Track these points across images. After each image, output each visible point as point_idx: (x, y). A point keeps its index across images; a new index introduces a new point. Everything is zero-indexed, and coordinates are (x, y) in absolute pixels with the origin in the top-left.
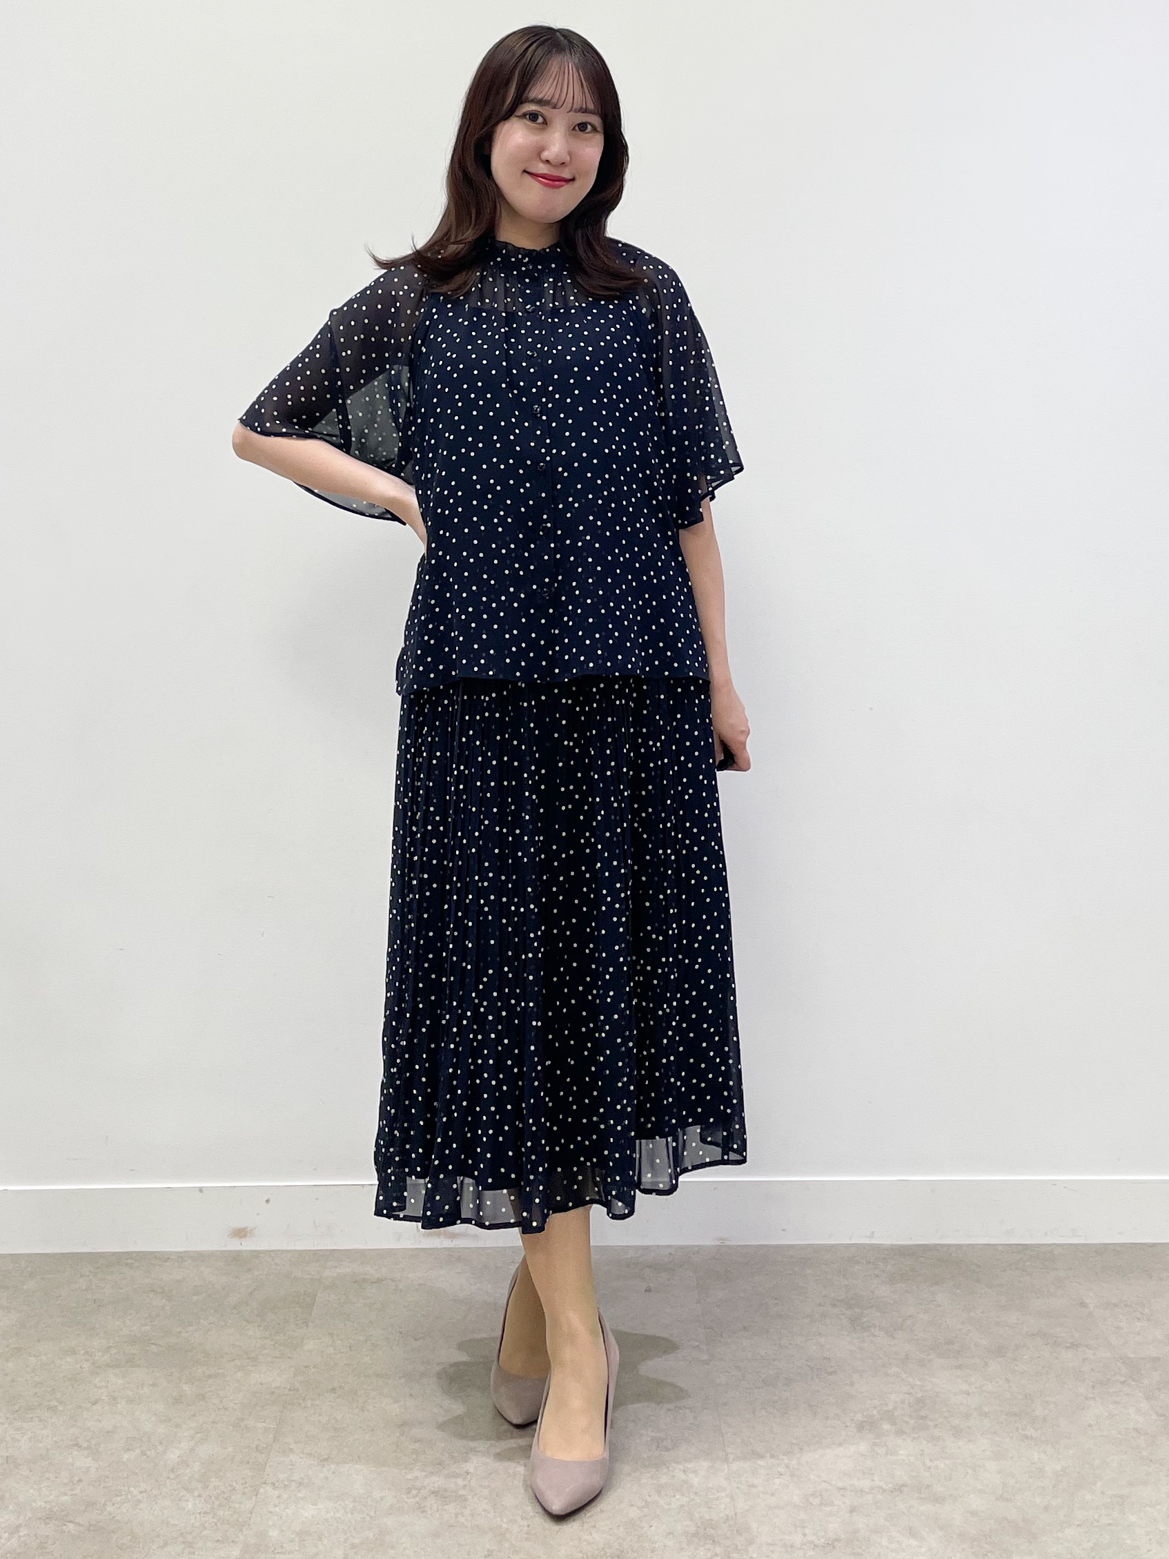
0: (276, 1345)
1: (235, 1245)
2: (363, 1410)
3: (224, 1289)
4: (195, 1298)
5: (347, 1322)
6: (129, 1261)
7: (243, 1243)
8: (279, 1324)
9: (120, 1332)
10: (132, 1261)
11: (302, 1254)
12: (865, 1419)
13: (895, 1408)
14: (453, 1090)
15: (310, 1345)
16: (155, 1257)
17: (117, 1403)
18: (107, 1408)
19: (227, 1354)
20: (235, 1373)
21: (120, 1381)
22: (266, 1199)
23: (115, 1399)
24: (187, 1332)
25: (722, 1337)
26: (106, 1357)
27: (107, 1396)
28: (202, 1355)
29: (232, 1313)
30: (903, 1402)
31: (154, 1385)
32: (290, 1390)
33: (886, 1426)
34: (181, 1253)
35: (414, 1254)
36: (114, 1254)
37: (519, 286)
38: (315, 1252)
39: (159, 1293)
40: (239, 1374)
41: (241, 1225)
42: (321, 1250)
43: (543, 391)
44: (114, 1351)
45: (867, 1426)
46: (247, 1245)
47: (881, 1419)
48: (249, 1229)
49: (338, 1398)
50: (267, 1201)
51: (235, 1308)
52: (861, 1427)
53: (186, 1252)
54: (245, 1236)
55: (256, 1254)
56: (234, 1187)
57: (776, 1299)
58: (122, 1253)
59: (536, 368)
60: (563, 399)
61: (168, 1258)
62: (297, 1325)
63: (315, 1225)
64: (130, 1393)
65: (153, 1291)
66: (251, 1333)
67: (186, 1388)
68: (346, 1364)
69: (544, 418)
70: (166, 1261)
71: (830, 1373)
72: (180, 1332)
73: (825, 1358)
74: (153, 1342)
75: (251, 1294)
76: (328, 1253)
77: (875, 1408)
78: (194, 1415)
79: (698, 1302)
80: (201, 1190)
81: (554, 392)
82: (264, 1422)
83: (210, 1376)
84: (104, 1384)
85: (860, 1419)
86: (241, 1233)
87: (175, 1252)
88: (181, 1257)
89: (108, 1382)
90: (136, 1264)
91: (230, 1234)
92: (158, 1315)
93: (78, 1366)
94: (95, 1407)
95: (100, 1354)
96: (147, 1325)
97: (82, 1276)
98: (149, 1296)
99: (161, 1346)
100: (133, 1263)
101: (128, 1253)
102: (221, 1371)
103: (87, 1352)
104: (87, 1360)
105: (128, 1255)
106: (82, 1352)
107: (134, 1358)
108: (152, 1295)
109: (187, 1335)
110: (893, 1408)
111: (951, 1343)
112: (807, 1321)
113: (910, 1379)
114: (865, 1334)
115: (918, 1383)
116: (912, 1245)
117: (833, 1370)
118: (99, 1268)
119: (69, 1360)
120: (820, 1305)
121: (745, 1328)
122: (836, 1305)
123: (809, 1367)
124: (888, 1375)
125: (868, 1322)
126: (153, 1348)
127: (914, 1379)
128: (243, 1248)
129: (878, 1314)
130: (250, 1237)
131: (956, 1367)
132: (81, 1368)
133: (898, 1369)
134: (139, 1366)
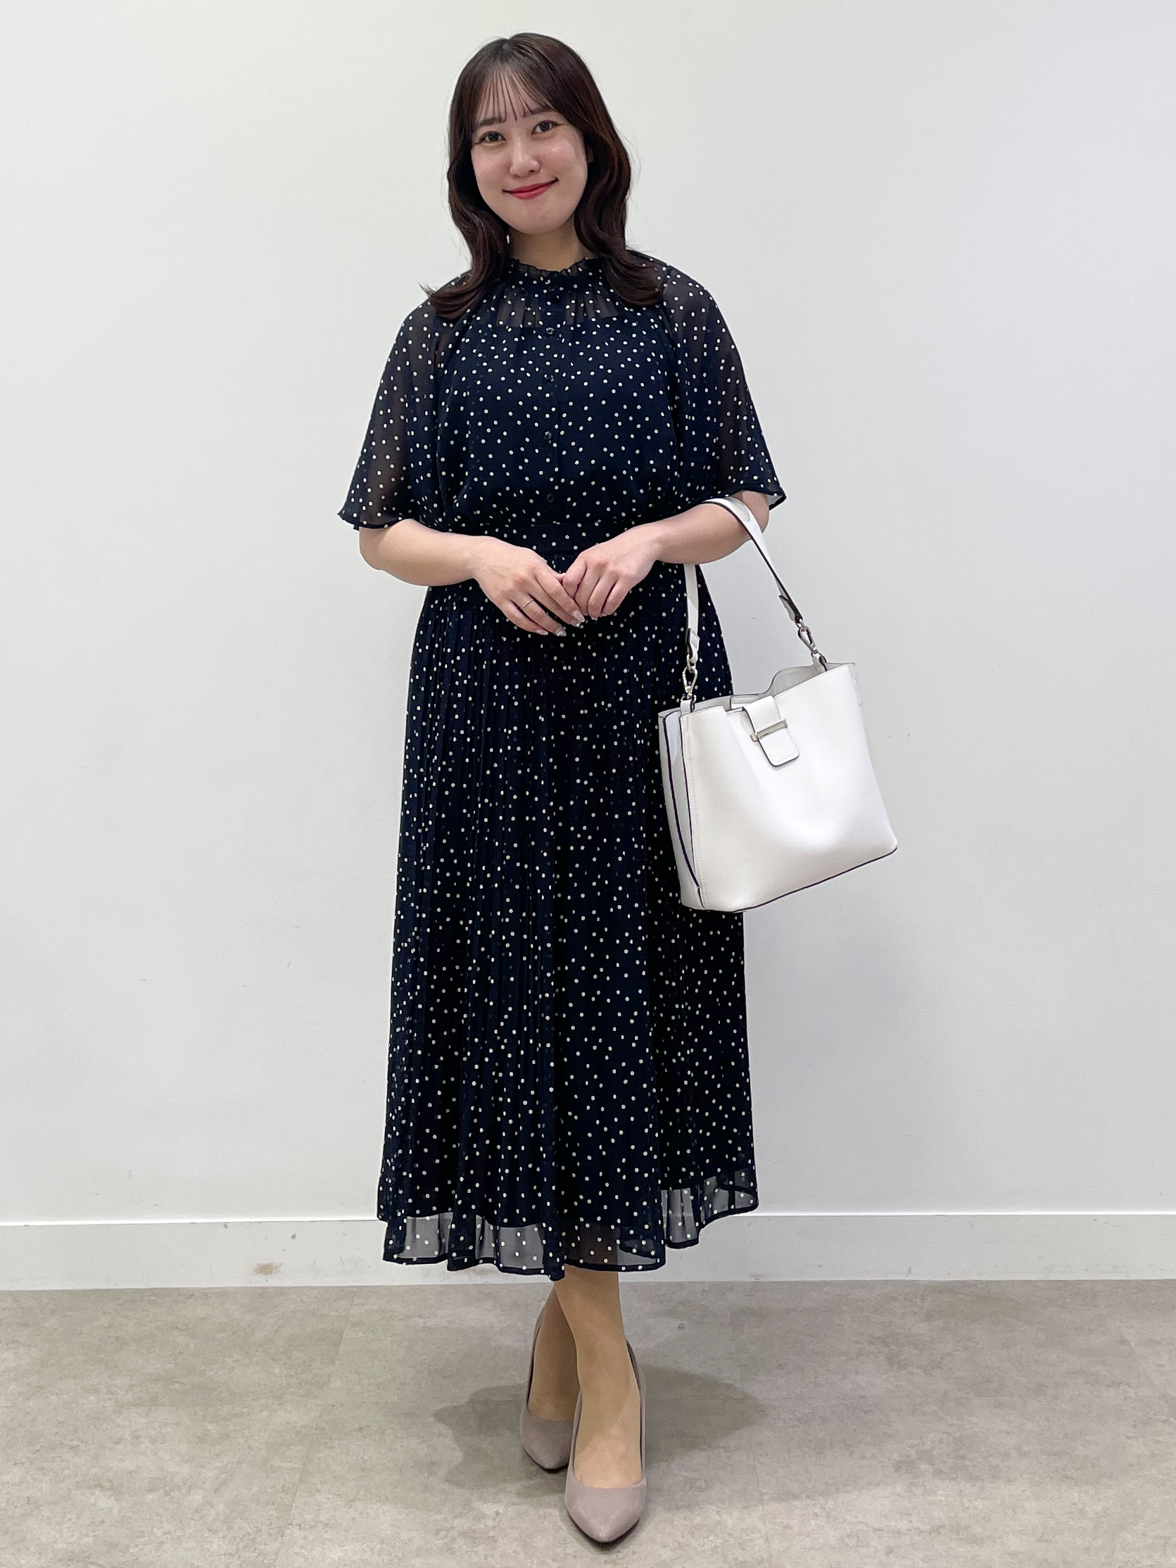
0: (302, 1384)
1: (260, 1282)
2: (390, 1450)
3: (249, 1326)
4: (220, 1335)
5: (374, 1360)
6: (152, 1298)
7: (268, 1279)
8: (305, 1362)
9: (144, 1370)
10: (155, 1298)
11: (327, 1289)
12: (902, 1459)
13: (933, 1448)
14: (475, 1128)
15: (337, 1384)
16: (179, 1294)
17: (141, 1443)
18: (130, 1447)
19: (252, 1392)
20: (261, 1411)
21: (143, 1421)
22: (291, 1235)
23: (138, 1438)
24: (212, 1370)
25: (756, 1375)
26: (129, 1396)
27: (130, 1436)
28: (227, 1394)
29: (257, 1351)
30: (941, 1441)
31: (177, 1424)
32: (316, 1429)
33: (924, 1466)
34: (205, 1289)
35: (443, 1290)
36: (137, 1290)
37: (540, 308)
38: (342, 1289)
39: (183, 1330)
40: (265, 1413)
41: (268, 1262)
42: (347, 1287)
43: (556, 417)
44: (137, 1390)
45: (905, 1466)
46: (274, 1281)
47: (919, 1459)
48: (274, 1265)
49: (365, 1437)
50: (294, 1237)
51: (260, 1345)
52: (898, 1467)
53: (210, 1288)
54: (271, 1273)
55: (281, 1291)
56: (260, 1222)
57: (812, 1336)
58: (145, 1289)
59: (552, 394)
60: (576, 426)
61: (193, 1295)
62: (323, 1362)
63: (342, 1261)
64: (153, 1432)
65: (177, 1328)
66: (277, 1371)
67: (210, 1427)
68: (374, 1403)
69: (555, 445)
70: (189, 1298)
71: (866, 1412)
72: (204, 1370)
73: (861, 1397)
74: (176, 1380)
75: (276, 1331)
76: (355, 1290)
77: (913, 1447)
78: (218, 1456)
79: (732, 1339)
80: (226, 1225)
81: (568, 420)
82: (291, 1462)
83: (235, 1416)
84: (127, 1423)
85: (897, 1459)
86: (266, 1269)
87: (199, 1289)
88: (205, 1294)
89: (131, 1421)
90: (159, 1301)
91: (256, 1271)
92: (181, 1353)
93: (101, 1405)
94: (118, 1447)
95: (123, 1392)
96: (171, 1363)
97: (104, 1313)
98: (172, 1333)
99: (184, 1384)
100: (156, 1300)
101: (152, 1290)
102: (246, 1410)
103: (110, 1391)
104: (110, 1399)
105: (152, 1291)
106: (105, 1391)
107: (157, 1397)
108: (176, 1333)
109: (212, 1373)
110: (931, 1448)
111: (990, 1381)
112: (843, 1358)
113: (948, 1418)
114: (902, 1372)
115: (956, 1422)
116: (951, 1281)
117: (869, 1408)
118: (121, 1305)
119: (91, 1398)
120: (856, 1342)
121: (780, 1366)
122: (872, 1343)
123: (845, 1405)
124: (925, 1414)
125: (906, 1359)
126: (178, 1387)
127: (952, 1418)
128: (269, 1284)
129: (916, 1352)
130: (275, 1273)
131: (996, 1407)
132: (104, 1406)
133: (936, 1408)
134: (162, 1405)
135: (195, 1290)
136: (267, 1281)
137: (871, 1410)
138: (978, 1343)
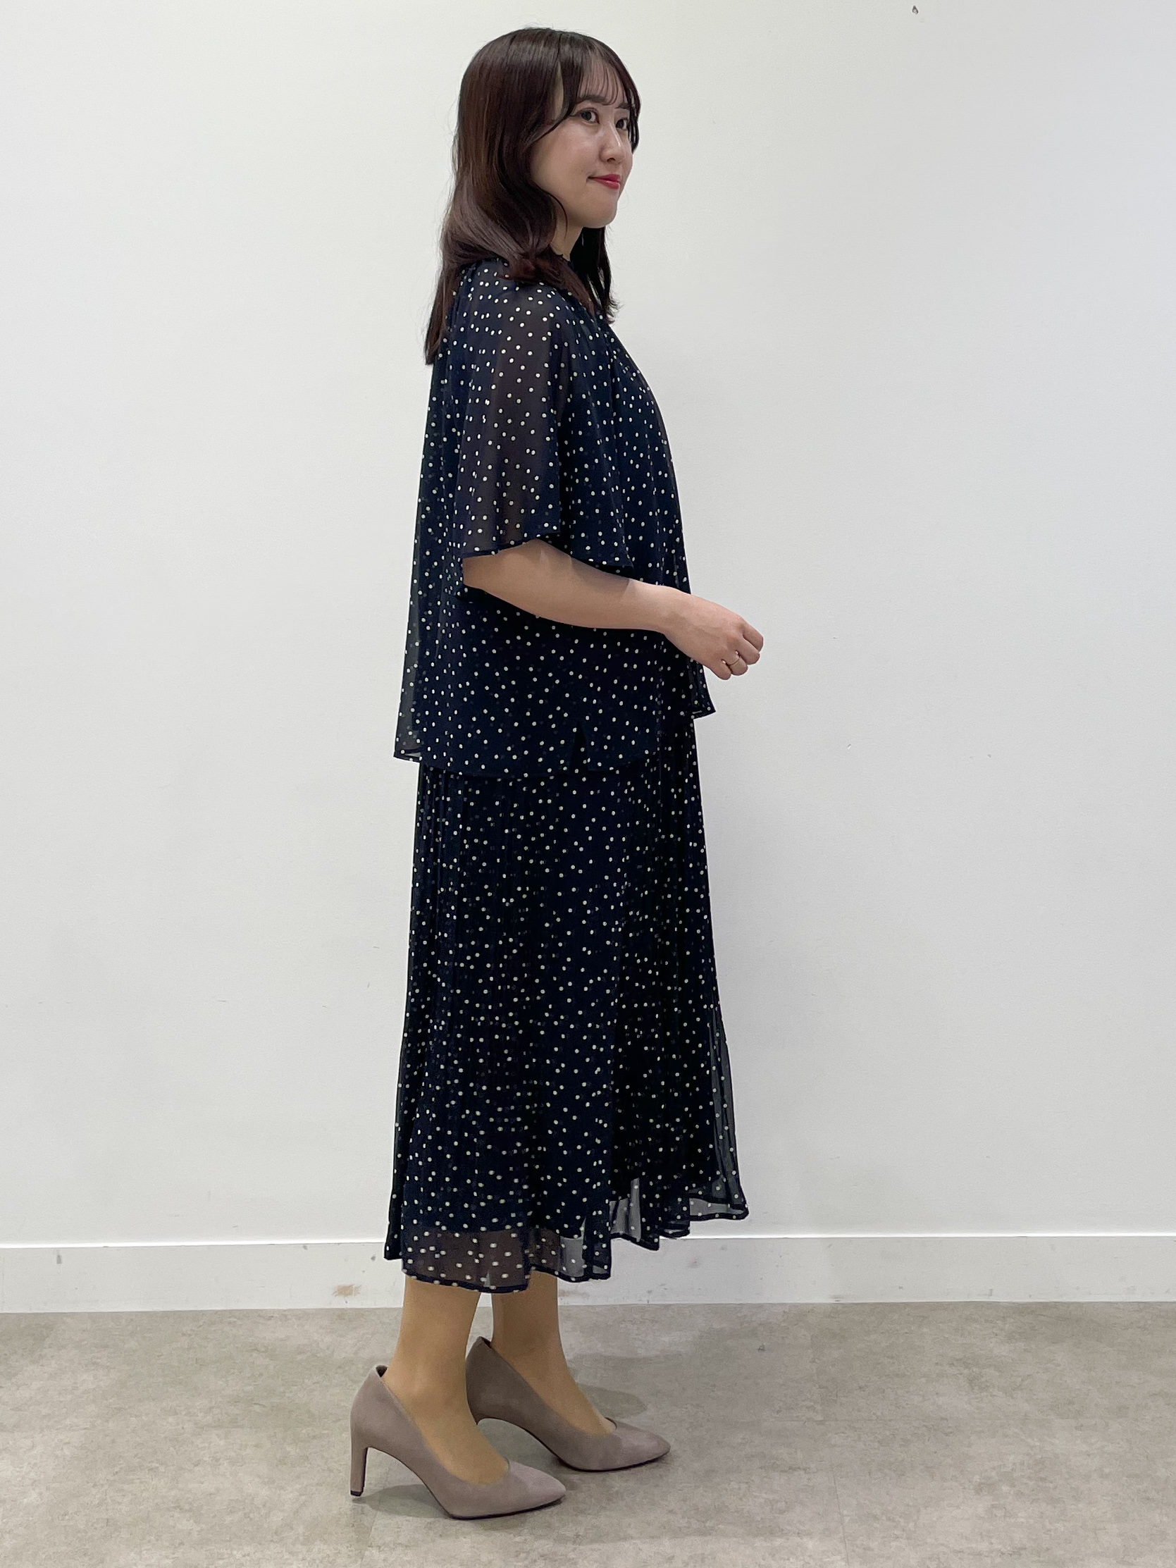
1: (340, 1303)
3: (328, 1349)
4: (299, 1357)
6: (232, 1319)
7: (348, 1301)
9: (223, 1392)
10: (235, 1320)
12: (983, 1481)
16: (259, 1316)
17: (220, 1465)
18: (209, 1469)
19: (331, 1414)
21: (222, 1443)
22: (371, 1257)
23: (217, 1460)
24: (291, 1392)
25: (837, 1396)
26: (208, 1418)
27: (209, 1457)
28: (307, 1416)
30: (1022, 1464)
31: (256, 1446)
33: (1005, 1488)
34: (285, 1311)
36: (216, 1312)
39: (263, 1352)
41: (348, 1284)
44: (216, 1411)
45: (985, 1487)
46: (352, 1303)
47: (1000, 1481)
48: (354, 1286)
50: (373, 1258)
51: (340, 1367)
52: (978, 1489)
53: (289, 1310)
54: (350, 1294)
55: (360, 1313)
56: (339, 1244)
57: (892, 1358)
58: (225, 1311)
61: (272, 1317)
64: (233, 1454)
65: (256, 1350)
67: (290, 1449)
70: (269, 1320)
71: (947, 1434)
72: (284, 1392)
73: (942, 1419)
74: (256, 1402)
77: (994, 1469)
78: (298, 1478)
79: (813, 1361)
80: (305, 1246)
83: (314, 1437)
84: (207, 1445)
85: (978, 1480)
86: (345, 1291)
87: (279, 1310)
88: (285, 1316)
89: (210, 1443)
90: (239, 1322)
91: (336, 1292)
92: (261, 1375)
93: (180, 1427)
94: (196, 1469)
95: (202, 1414)
96: (250, 1385)
97: (184, 1335)
98: (251, 1356)
99: (264, 1406)
100: (235, 1322)
101: (231, 1311)
102: (326, 1432)
103: (190, 1413)
104: (189, 1421)
105: (231, 1313)
106: (184, 1413)
107: (237, 1419)
108: (255, 1354)
109: (291, 1395)
110: (1012, 1470)
111: (1071, 1403)
112: (923, 1380)
113: (1029, 1440)
114: (982, 1394)
115: (1038, 1444)
116: (1032, 1303)
117: (950, 1430)
118: (201, 1326)
119: (170, 1419)
120: (937, 1364)
121: (860, 1388)
122: (953, 1364)
123: (926, 1427)
124: (1006, 1436)
125: (987, 1381)
126: (257, 1408)
127: (1033, 1440)
128: (348, 1306)
129: (997, 1374)
130: (355, 1295)
131: (1076, 1428)
132: (183, 1428)
133: (1016, 1430)
134: (242, 1427)
135: (274, 1311)
136: (346, 1302)
137: (951, 1433)
138: (1059, 1365)
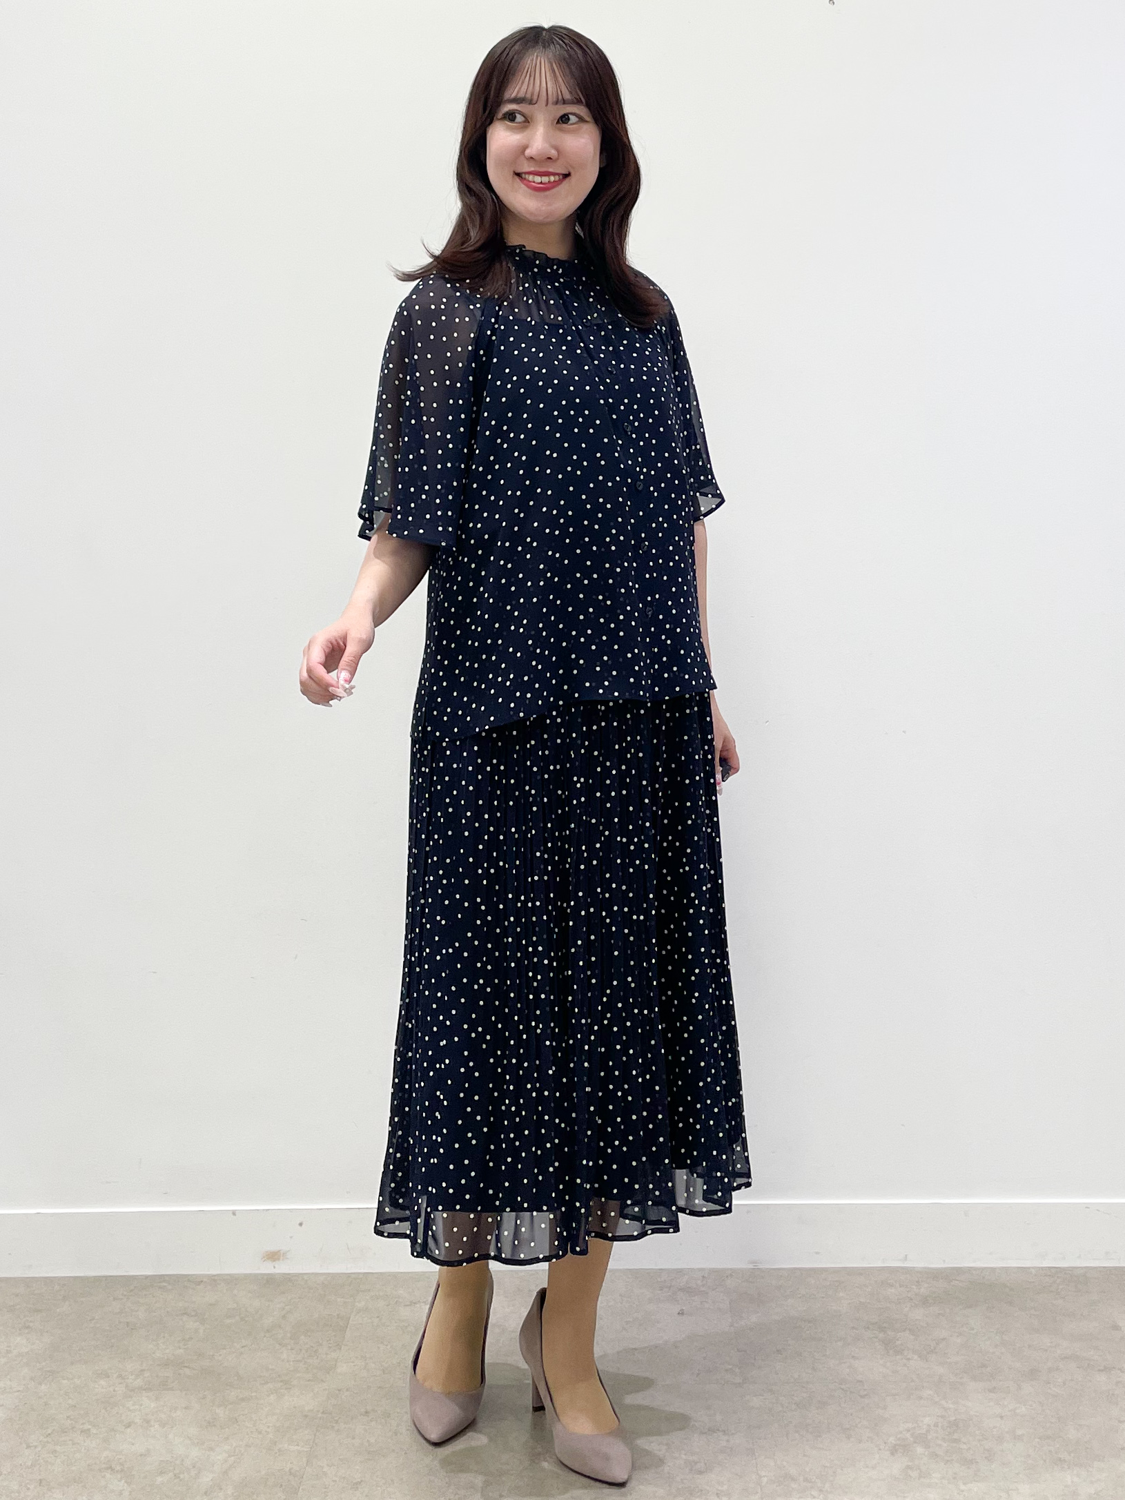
0: (309, 1368)
1: (268, 1268)
2: (395, 1434)
3: (257, 1313)
4: (228, 1321)
5: (380, 1346)
6: (162, 1284)
7: (276, 1266)
8: (312, 1347)
9: (154, 1355)
10: (165, 1284)
11: (335, 1277)
12: (898, 1442)
15: (343, 1368)
16: (189, 1281)
17: (151, 1426)
18: (140, 1431)
19: (260, 1377)
20: (268, 1396)
21: (153, 1405)
22: (298, 1222)
23: (148, 1422)
24: (220, 1355)
25: (755, 1359)
26: (138, 1380)
27: (140, 1419)
28: (236, 1378)
29: (265, 1336)
30: (936, 1425)
31: (186, 1408)
32: (323, 1413)
33: (919, 1450)
34: (215, 1276)
36: (147, 1277)
38: (348, 1276)
39: (192, 1316)
40: (272, 1397)
41: (275, 1249)
42: (354, 1273)
44: (147, 1374)
45: (901, 1449)
46: (282, 1268)
47: (915, 1442)
48: (282, 1252)
49: (370, 1421)
50: (301, 1224)
52: (893, 1450)
53: (218, 1275)
54: (279, 1259)
55: (288, 1279)
56: (268, 1210)
58: (154, 1276)
61: (202, 1281)
62: (329, 1348)
63: (348, 1249)
64: (163, 1416)
65: (185, 1314)
66: (284, 1356)
67: (218, 1411)
68: (380, 1387)
70: (199, 1285)
71: (862, 1397)
72: (213, 1355)
73: (858, 1381)
74: (186, 1365)
75: (284, 1317)
76: (361, 1276)
77: (909, 1430)
78: (227, 1439)
80: (234, 1213)
82: (298, 1445)
83: (243, 1400)
84: (138, 1407)
85: (893, 1442)
86: (273, 1256)
87: (208, 1275)
88: (214, 1281)
89: (141, 1405)
90: (170, 1287)
91: (264, 1257)
92: (191, 1338)
93: (111, 1389)
94: (128, 1430)
95: (133, 1377)
96: (180, 1348)
97: (114, 1299)
98: (182, 1319)
99: (194, 1369)
100: (166, 1286)
101: (161, 1276)
102: (254, 1394)
103: (120, 1376)
104: (121, 1384)
105: (162, 1278)
106: (115, 1376)
107: (167, 1382)
108: (185, 1318)
109: (220, 1358)
110: (927, 1431)
111: (984, 1366)
112: (840, 1344)
113: (943, 1402)
114: (898, 1357)
115: (951, 1406)
116: (946, 1268)
117: (865, 1393)
118: (132, 1291)
119: (102, 1382)
120: (853, 1328)
121: (778, 1351)
122: (868, 1328)
123: (843, 1389)
124: (921, 1398)
125: (902, 1344)
126: (187, 1371)
127: (947, 1402)
128: (277, 1271)
129: (912, 1337)
130: (283, 1260)
131: (990, 1391)
132: (114, 1391)
133: (931, 1392)
134: (172, 1389)
135: (204, 1276)
136: (274, 1267)
137: (867, 1395)
138: (973, 1329)
